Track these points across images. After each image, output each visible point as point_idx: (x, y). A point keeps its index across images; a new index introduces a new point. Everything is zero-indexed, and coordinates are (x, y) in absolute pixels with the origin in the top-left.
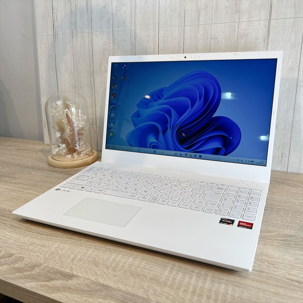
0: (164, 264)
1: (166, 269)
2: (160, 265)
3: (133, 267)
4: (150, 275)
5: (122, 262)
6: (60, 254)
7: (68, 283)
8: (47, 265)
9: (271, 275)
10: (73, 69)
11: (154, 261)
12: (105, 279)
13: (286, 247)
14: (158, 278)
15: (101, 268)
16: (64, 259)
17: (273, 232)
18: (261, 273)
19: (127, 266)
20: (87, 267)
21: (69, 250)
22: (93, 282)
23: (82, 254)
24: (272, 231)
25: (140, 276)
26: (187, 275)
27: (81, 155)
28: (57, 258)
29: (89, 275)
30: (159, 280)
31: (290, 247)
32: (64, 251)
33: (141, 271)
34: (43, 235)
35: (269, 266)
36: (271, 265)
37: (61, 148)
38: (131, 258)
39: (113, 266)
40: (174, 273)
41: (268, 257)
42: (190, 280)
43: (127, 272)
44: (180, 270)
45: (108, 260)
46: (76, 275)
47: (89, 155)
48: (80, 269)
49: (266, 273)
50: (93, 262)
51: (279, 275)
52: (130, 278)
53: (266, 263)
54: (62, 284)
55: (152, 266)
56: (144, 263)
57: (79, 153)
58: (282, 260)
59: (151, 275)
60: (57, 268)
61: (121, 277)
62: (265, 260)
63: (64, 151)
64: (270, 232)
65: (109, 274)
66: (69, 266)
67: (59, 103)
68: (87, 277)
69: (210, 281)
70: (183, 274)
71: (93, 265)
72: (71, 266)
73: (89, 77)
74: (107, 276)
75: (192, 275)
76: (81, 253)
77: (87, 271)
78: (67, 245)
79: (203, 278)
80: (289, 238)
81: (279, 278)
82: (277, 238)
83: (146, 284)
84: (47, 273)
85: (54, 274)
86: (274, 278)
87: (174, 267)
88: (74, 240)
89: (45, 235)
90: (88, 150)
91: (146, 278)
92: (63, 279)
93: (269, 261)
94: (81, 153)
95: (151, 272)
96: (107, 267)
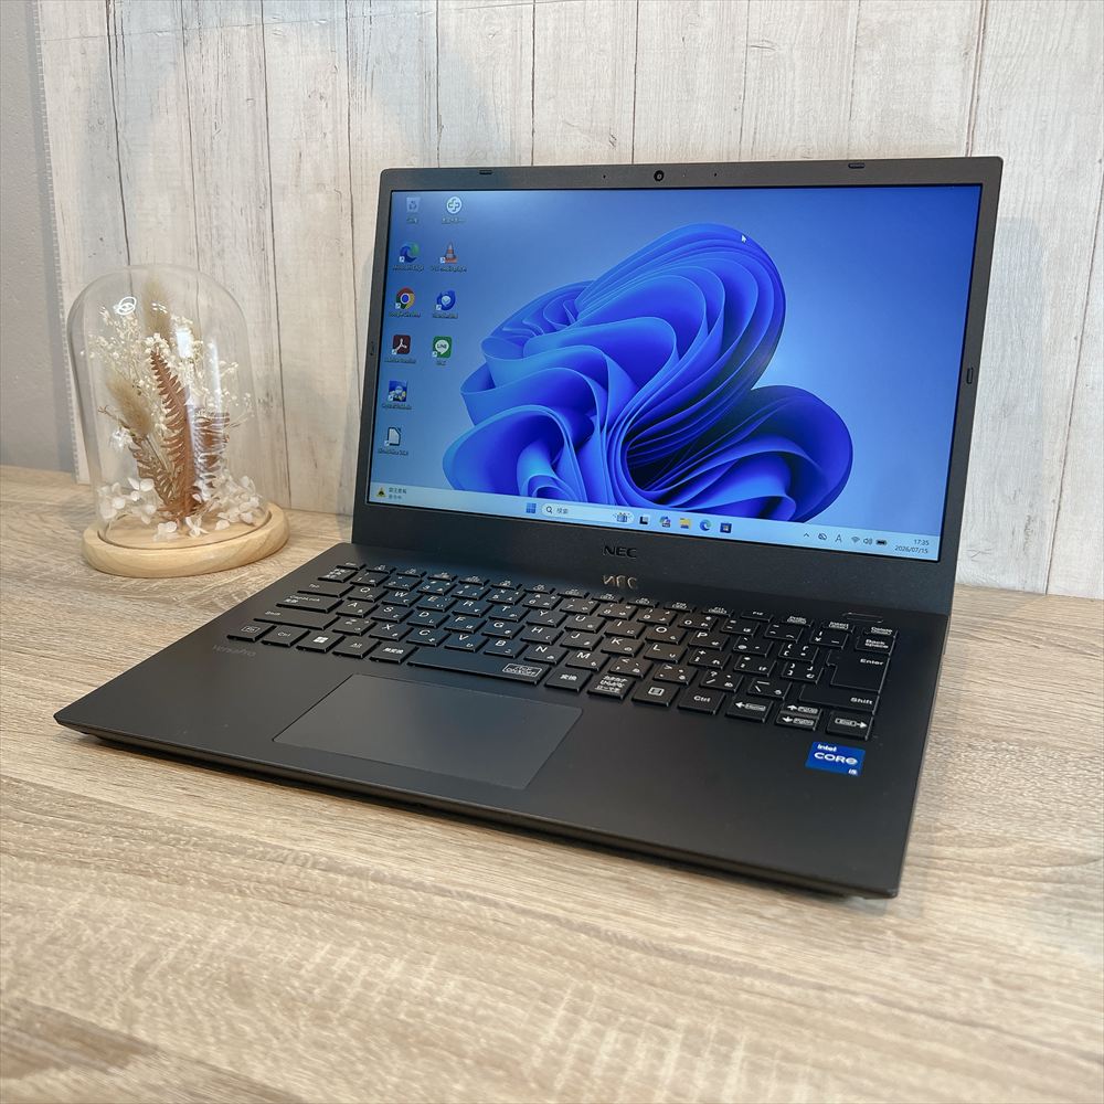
0: (540, 988)
1: (551, 1015)
2: (525, 995)
3: (405, 1003)
4: (477, 1041)
5: (358, 982)
6: (85, 946)
7: (106, 1080)
8: (21, 996)
9: (1011, 1040)
10: (188, 176)
11: (497, 976)
12: (275, 1059)
13: (1065, 910)
14: (516, 1057)
15: (263, 1011)
16: (102, 967)
17: (1006, 842)
18: (967, 1028)
19: (378, 1000)
20: (198, 1003)
21: (129, 925)
22: (220, 1076)
23: (181, 944)
24: (1004, 838)
25: (434, 1045)
26: (640, 1040)
27: (220, 525)
28: (70, 963)
29: (208, 1044)
30: (518, 1064)
31: (1082, 907)
32: (105, 930)
33: (437, 1020)
34: (21, 856)
35: (1000, 998)
36: (1008, 994)
37: (135, 497)
38: (397, 960)
39: (318, 999)
40: (583, 1034)
41: (994, 955)
42: (655, 1062)
43: (377, 1030)
44: (609, 1016)
45: (295, 972)
46: (145, 1044)
47: (252, 524)
48: (169, 1015)
49: (990, 1027)
50: (229, 981)
51: (1047, 1040)
52: (390, 1057)
53: (987, 984)
54: (75, 1086)
55: (489, 1000)
56: (452, 983)
57: (210, 519)
58: (1056, 967)
59: (482, 1040)
60: (66, 1008)
61: (348, 1050)
62: (981, 968)
63: (151, 508)
64: (996, 843)
65: (296, 1037)
66: (122, 998)
67: (125, 308)
68: (195, 1054)
69: (745, 1064)
70: (623, 1036)
71: (225, 994)
72: (128, 1000)
73: (254, 212)
74: (286, 1045)
75: (664, 1041)
76: (178, 938)
77: (200, 1022)
78: (120, 901)
79: (712, 1052)
80: (1075, 868)
81: (1046, 1050)
82: (1026, 870)
83: (458, 1087)
84: (17, 1033)
85: (46, 1039)
86: (1024, 1051)
87: (587, 1003)
88: (154, 882)
89: (34, 860)
90: (245, 505)
91: (461, 1055)
92: (87, 1064)
93: (996, 972)
94: (220, 515)
95: (485, 1029)
96: (290, 1004)
